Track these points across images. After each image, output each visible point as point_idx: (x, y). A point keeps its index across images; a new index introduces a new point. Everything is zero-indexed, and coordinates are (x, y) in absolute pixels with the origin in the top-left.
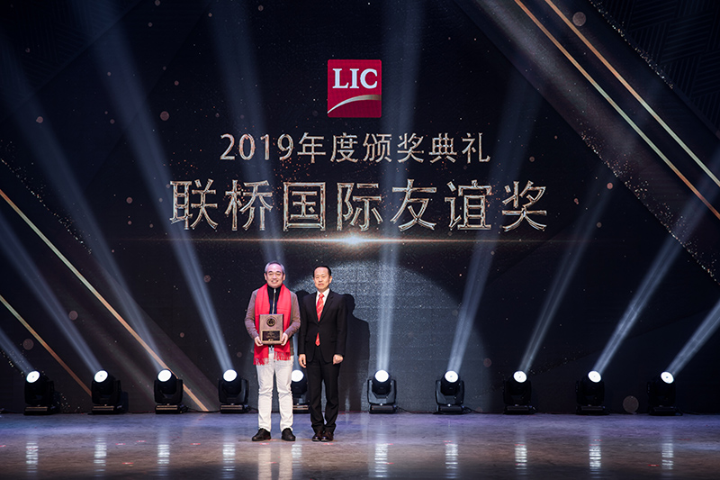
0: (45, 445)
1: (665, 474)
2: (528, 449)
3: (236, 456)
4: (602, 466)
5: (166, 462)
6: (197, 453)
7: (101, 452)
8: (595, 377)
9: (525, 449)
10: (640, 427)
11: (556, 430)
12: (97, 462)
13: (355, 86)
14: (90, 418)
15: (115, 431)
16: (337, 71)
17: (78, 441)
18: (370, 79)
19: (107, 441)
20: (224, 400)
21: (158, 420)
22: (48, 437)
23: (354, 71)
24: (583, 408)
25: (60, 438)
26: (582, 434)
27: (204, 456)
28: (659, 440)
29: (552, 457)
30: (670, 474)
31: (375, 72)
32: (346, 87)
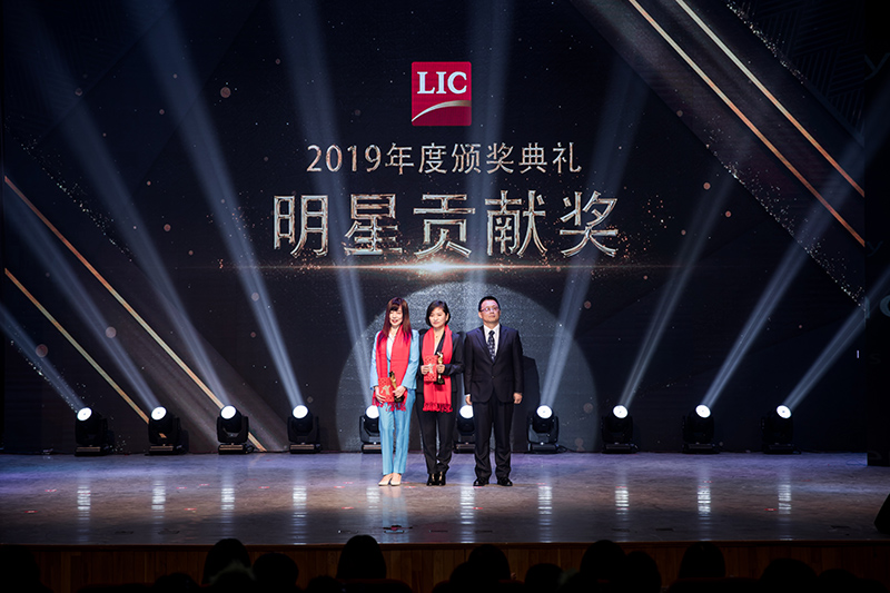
0: (99, 489)
1: (782, 519)
2: (630, 491)
3: (307, 501)
4: (712, 510)
5: (231, 507)
6: (264, 498)
7: (159, 497)
8: (703, 411)
9: (625, 492)
10: (754, 467)
11: (662, 471)
12: (155, 507)
13: (441, 91)
14: (147, 459)
15: (175, 473)
16: (422, 75)
17: (135, 485)
18: (459, 83)
19: (167, 484)
20: (293, 439)
21: (221, 461)
22: (102, 480)
23: (441, 75)
24: (691, 446)
25: (115, 481)
26: (689, 475)
27: (274, 501)
28: (775, 480)
29: (658, 500)
30: (787, 519)
31: (464, 75)
32: (432, 92)
